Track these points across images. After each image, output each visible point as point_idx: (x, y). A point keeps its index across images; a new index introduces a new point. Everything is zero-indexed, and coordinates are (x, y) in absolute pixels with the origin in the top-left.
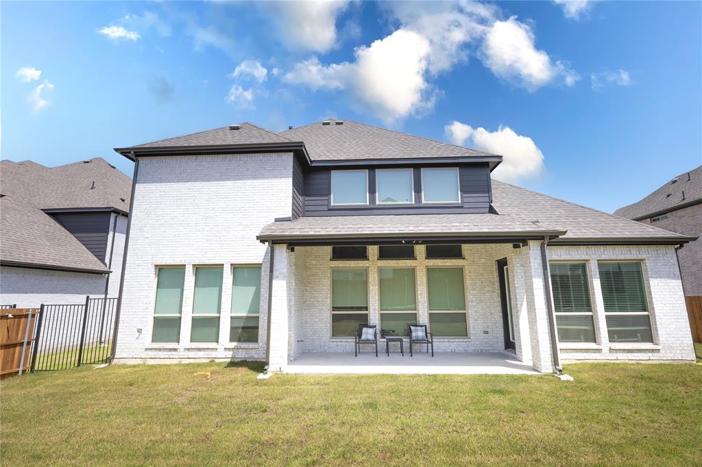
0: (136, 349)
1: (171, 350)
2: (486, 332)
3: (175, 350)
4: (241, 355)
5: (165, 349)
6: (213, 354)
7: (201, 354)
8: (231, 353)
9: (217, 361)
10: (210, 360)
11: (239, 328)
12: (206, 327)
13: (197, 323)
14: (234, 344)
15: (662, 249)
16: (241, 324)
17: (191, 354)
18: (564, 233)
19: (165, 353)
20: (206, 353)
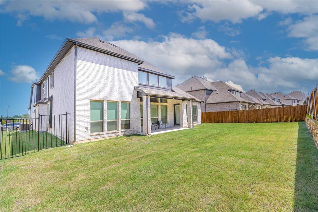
0: (86, 136)
1: (101, 135)
2: (171, 122)
3: (103, 134)
4: (127, 133)
5: (99, 135)
6: (117, 134)
7: (113, 135)
8: (123, 133)
9: (119, 136)
10: (116, 137)
11: (124, 124)
12: (113, 125)
13: (109, 123)
14: (123, 130)
15: (198, 103)
16: (124, 123)
17: (110, 135)
18: (196, 99)
19: (98, 136)
20: (115, 134)
